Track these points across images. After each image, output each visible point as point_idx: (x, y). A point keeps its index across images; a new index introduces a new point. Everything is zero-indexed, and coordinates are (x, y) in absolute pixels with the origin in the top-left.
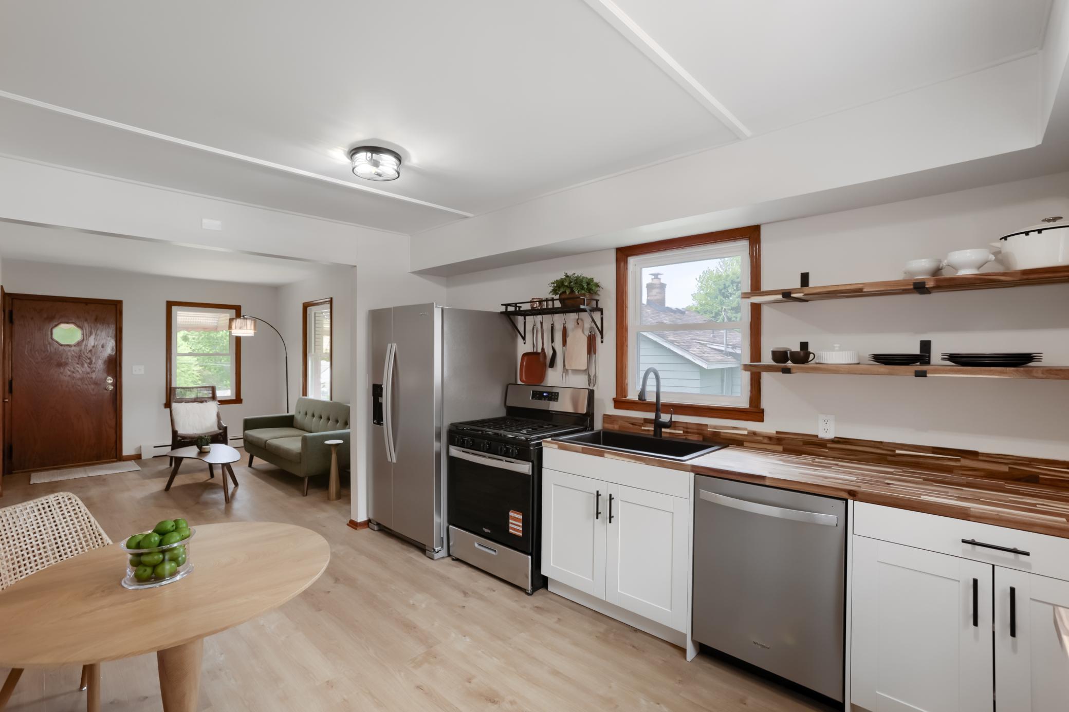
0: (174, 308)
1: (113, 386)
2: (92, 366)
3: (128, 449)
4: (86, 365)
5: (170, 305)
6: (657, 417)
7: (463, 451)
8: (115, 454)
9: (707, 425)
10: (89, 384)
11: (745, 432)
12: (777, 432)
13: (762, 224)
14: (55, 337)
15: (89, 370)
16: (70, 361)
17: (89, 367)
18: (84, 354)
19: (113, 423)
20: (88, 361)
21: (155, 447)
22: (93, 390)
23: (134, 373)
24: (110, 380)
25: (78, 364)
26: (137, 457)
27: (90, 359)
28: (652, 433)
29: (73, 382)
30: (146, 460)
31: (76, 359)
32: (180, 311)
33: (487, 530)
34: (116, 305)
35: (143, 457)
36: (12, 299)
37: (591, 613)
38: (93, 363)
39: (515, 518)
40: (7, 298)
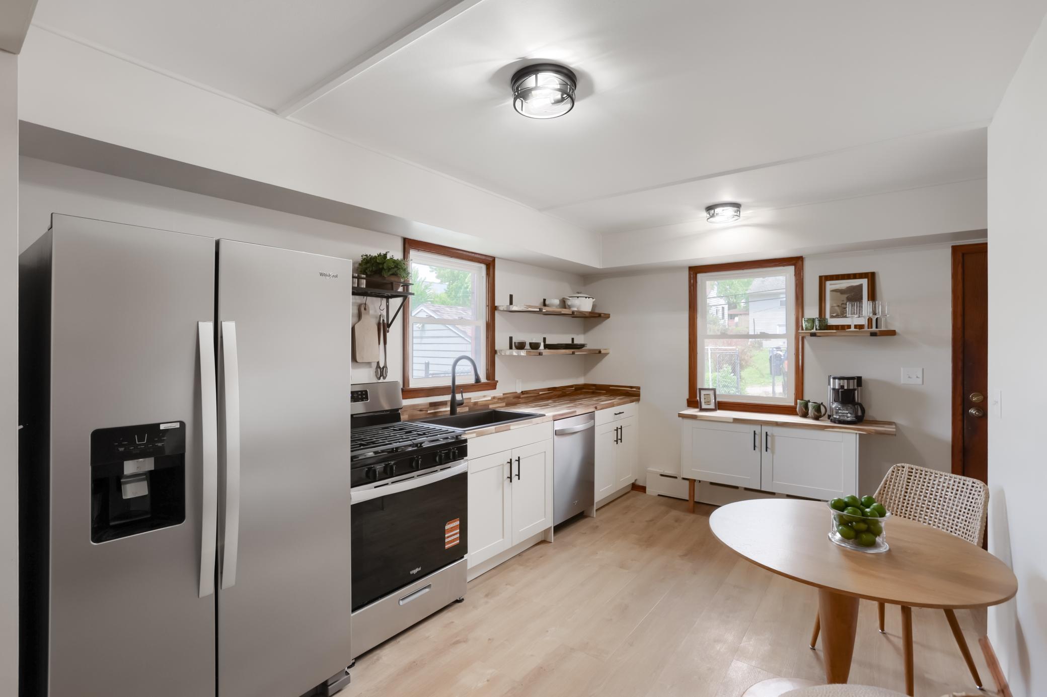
6: (453, 398)
7: (375, 487)
9: (470, 398)
11: (490, 398)
12: (504, 394)
13: (497, 258)
28: (449, 413)
33: (415, 571)
37: (494, 571)
39: (452, 528)
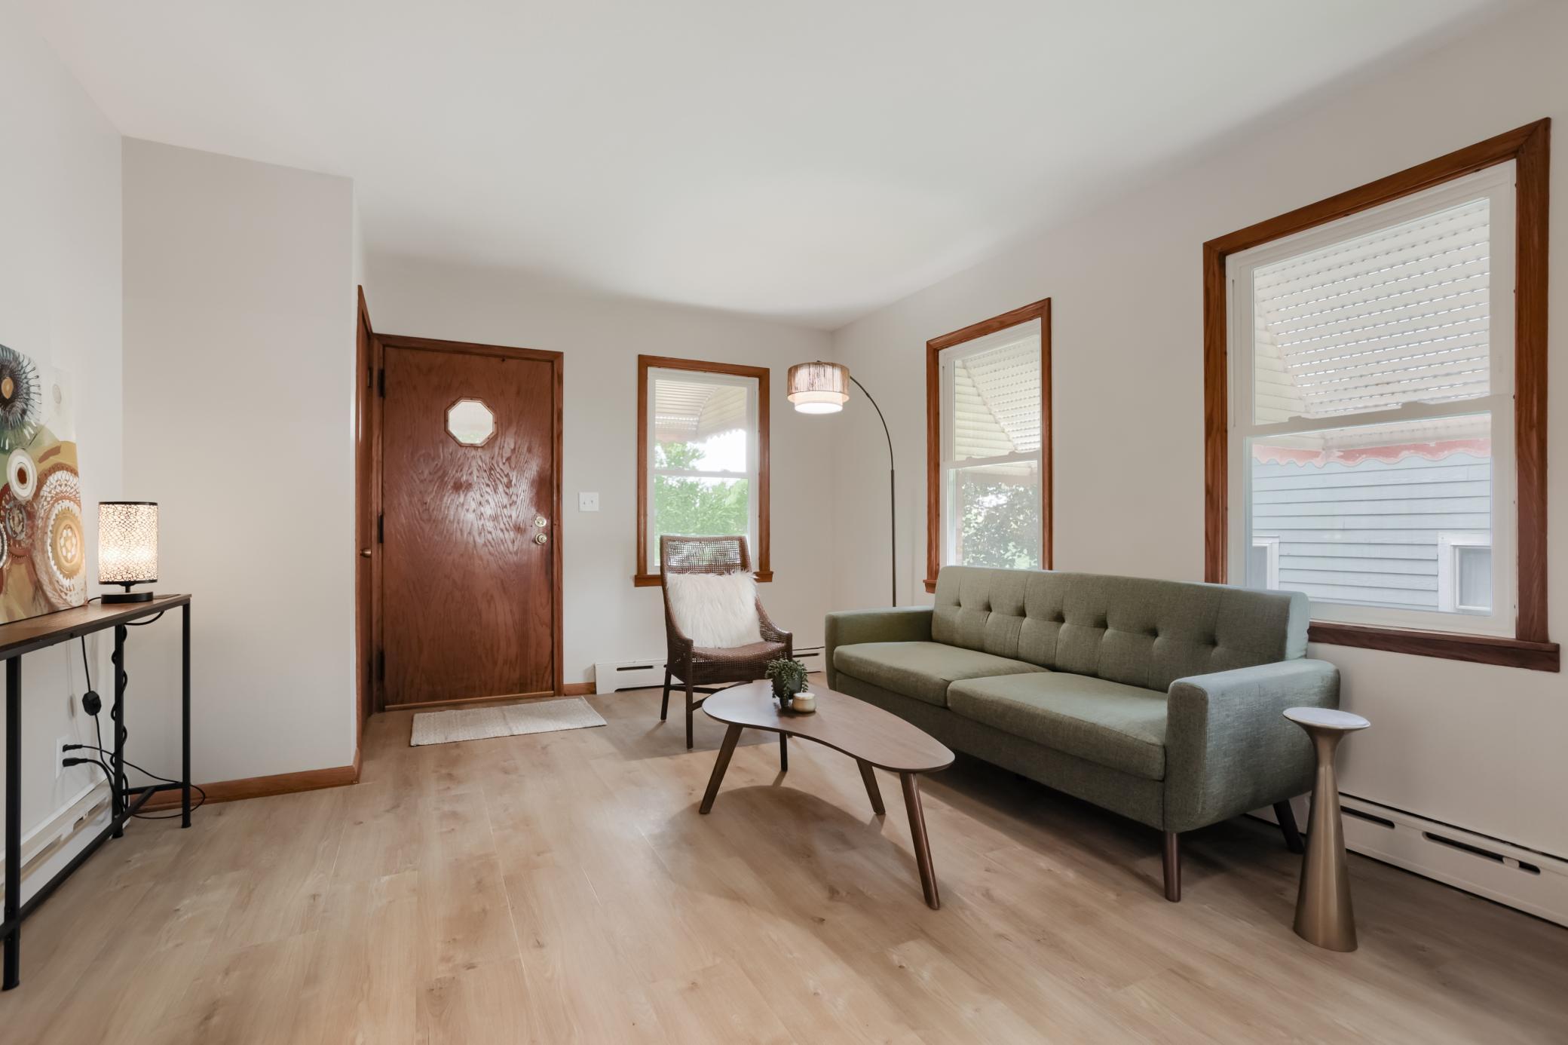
0: (652, 371)
1: (547, 534)
2: (511, 490)
3: (572, 674)
4: (501, 488)
5: (645, 363)
8: (550, 681)
10: (507, 530)
14: (453, 428)
15: (505, 501)
16: (475, 478)
17: (506, 493)
18: (498, 466)
19: (547, 618)
20: (505, 480)
21: (619, 669)
22: (513, 542)
23: (582, 508)
24: (543, 522)
25: (488, 485)
26: (590, 689)
27: (507, 475)
29: (480, 523)
30: (604, 695)
31: (485, 475)
32: (663, 378)
34: (552, 362)
35: (599, 691)
36: (384, 346)
38: (513, 483)
40: (376, 343)
